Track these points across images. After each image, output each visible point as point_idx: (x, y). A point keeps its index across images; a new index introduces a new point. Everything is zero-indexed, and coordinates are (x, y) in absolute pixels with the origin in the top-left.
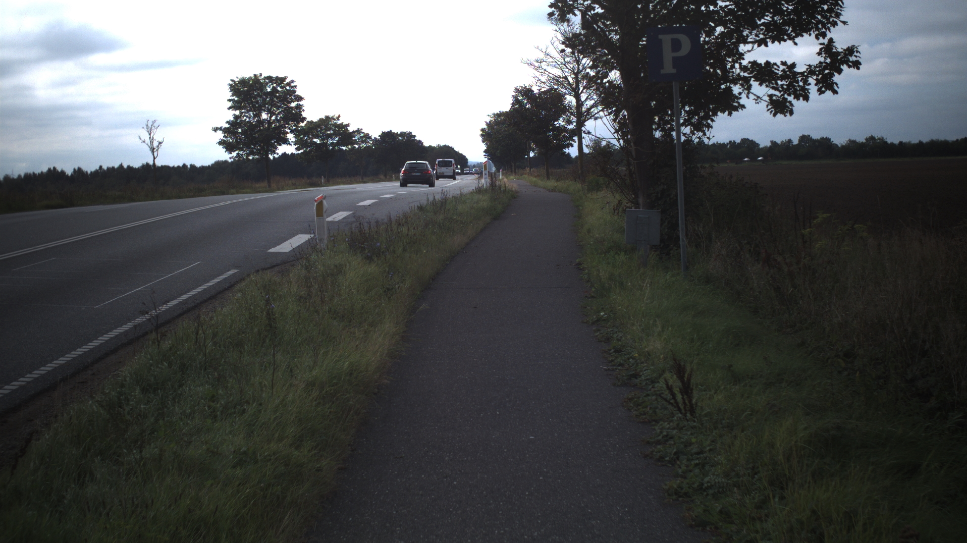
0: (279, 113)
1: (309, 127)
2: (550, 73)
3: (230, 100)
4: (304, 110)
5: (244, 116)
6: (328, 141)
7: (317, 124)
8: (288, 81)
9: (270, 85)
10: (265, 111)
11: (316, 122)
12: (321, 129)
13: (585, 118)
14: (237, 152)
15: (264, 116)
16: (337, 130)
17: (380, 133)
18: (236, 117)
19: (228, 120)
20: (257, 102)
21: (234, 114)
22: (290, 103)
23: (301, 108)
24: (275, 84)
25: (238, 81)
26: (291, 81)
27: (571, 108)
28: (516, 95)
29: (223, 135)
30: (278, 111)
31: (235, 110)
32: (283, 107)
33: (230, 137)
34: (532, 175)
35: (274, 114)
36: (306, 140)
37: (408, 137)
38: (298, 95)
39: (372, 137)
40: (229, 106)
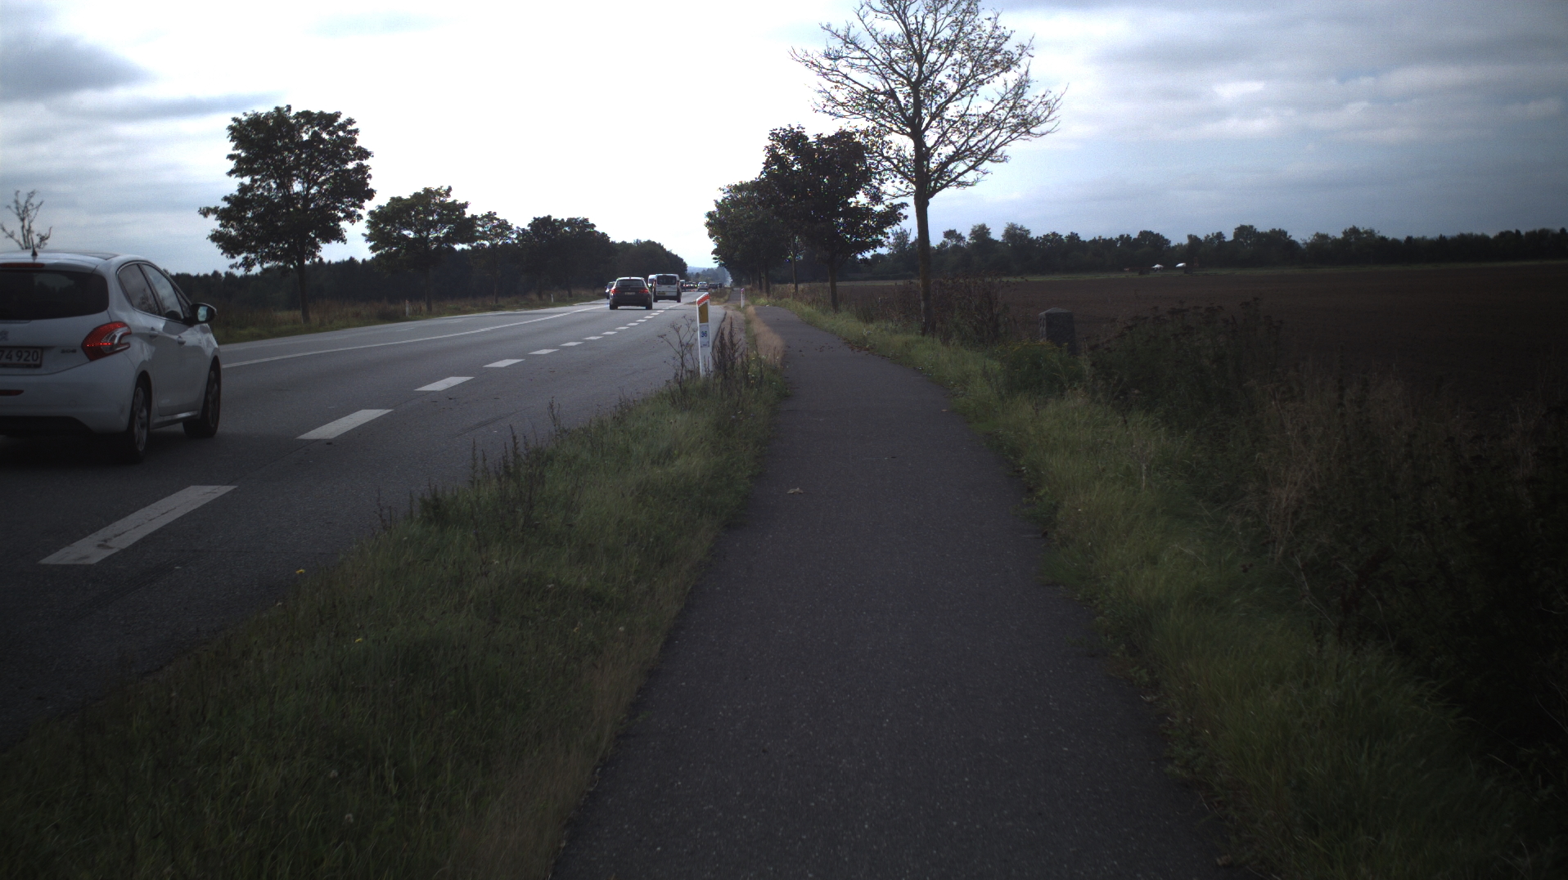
0: (324, 182)
1: (391, 208)
2: (856, 83)
3: (231, 157)
4: (370, 176)
5: (260, 186)
6: (428, 234)
7: (409, 203)
8: (341, 120)
9: (308, 129)
10: (298, 177)
12: (418, 213)
13: (935, 184)
14: (244, 255)
15: (297, 187)
16: (444, 215)
17: (530, 220)
18: (243, 189)
19: (229, 195)
20: (283, 161)
21: (242, 184)
22: (346, 162)
23: (365, 172)
24: (317, 126)
25: (246, 121)
26: (348, 120)
27: (902, 160)
28: (773, 145)
29: (219, 222)
30: (323, 178)
31: (242, 176)
32: (331, 169)
33: (232, 226)
34: (801, 300)
35: (316, 183)
36: (389, 233)
37: (581, 227)
38: (360, 148)
39: (514, 227)
40: (228, 170)
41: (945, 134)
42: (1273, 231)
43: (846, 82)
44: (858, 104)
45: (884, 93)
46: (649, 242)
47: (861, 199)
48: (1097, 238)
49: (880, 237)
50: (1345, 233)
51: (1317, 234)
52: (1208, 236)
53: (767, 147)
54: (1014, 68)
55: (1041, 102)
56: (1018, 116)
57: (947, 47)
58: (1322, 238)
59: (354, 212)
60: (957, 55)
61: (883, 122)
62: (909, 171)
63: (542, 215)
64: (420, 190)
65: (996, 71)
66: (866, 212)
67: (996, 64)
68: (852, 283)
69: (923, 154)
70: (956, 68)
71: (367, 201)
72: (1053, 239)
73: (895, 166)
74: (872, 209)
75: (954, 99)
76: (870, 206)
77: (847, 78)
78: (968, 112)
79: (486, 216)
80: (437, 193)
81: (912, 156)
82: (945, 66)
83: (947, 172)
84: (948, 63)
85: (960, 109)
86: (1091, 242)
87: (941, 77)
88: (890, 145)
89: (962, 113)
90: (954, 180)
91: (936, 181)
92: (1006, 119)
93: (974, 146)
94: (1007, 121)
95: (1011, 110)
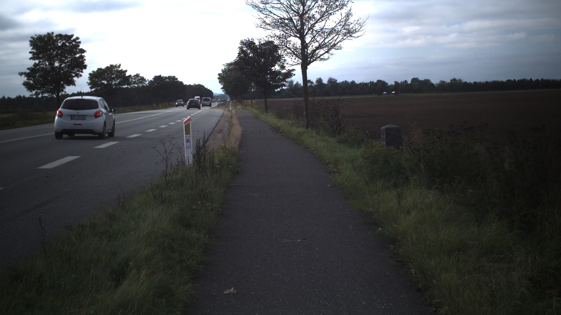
1: (99, 72)
2: (275, 15)
3: (30, 52)
4: (85, 60)
5: (42, 64)
6: (112, 82)
8: (74, 38)
9: (60, 41)
10: (57, 60)
11: (104, 69)
12: (108, 74)
13: (310, 60)
14: (36, 91)
15: (57, 64)
16: (118, 75)
17: (153, 77)
18: (35, 65)
19: (29, 67)
20: (51, 54)
21: (35, 63)
22: (76, 54)
23: (83, 58)
24: (64, 40)
25: (36, 38)
26: (76, 37)
27: (296, 49)
28: (242, 46)
29: (26, 78)
30: (67, 60)
31: (35, 60)
32: (70, 57)
33: (31, 80)
34: (253, 107)
35: (64, 63)
36: (97, 82)
37: (173, 79)
38: (81, 49)
39: (146, 79)
40: (30, 57)
41: (314, 37)
42: (425, 80)
43: (271, 15)
44: (276, 25)
45: (287, 19)
46: (199, 85)
47: (277, 68)
48: (362, 83)
49: (284, 83)
50: (451, 80)
51: (441, 81)
52: (402, 82)
53: (239, 47)
54: (345, 7)
55: (357, 23)
56: (346, 29)
58: (443, 82)
59: (79, 73)
61: (287, 32)
62: (298, 53)
63: (158, 75)
64: (109, 65)
65: (337, 9)
66: (279, 73)
67: (337, 6)
68: (273, 99)
69: (304, 46)
70: (319, 8)
71: (84, 69)
72: (345, 83)
73: (293, 52)
74: (281, 72)
75: (319, 21)
76: (280, 71)
77: (271, 13)
78: (324, 28)
79: (136, 75)
80: (115, 66)
81: (300, 47)
82: (314, 7)
83: (315, 54)
84: (316, 6)
85: (321, 26)
86: (359, 84)
87: (313, 12)
88: (290, 42)
89: (322, 28)
90: (319, 57)
91: (311, 58)
92: (341, 30)
93: (327, 43)
94: (341, 31)
95: (343, 27)
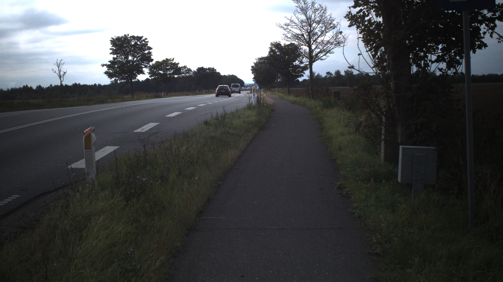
0: (138, 57)
1: (157, 64)
2: (293, 32)
3: (111, 49)
4: (152, 55)
5: (119, 58)
6: (167, 72)
7: (161, 63)
8: (143, 38)
9: (133, 41)
10: (130, 55)
11: (161, 62)
12: (164, 66)
13: (315, 59)
14: (115, 78)
15: (130, 58)
16: (172, 66)
17: (197, 68)
18: (114, 58)
19: (110, 60)
20: (126, 50)
21: (114, 57)
22: (145, 51)
24: (136, 40)
25: (115, 39)
26: (145, 38)
27: (306, 53)
29: (107, 68)
30: (138, 55)
31: (114, 55)
32: (140, 53)
33: (111, 70)
34: (280, 92)
35: (136, 57)
36: (155, 72)
37: (212, 70)
38: (149, 47)
39: (193, 71)
40: (110, 53)
41: (317, 46)
43: (291, 32)
44: (294, 38)
45: (301, 35)
46: (232, 75)
47: (297, 63)
49: (302, 74)
53: (270, 47)
54: (336, 28)
55: (343, 38)
56: (337, 41)
57: (318, 23)
59: (147, 65)
60: (321, 25)
61: (300, 43)
62: (307, 56)
64: (165, 59)
65: (331, 29)
66: (298, 67)
67: (331, 27)
69: (311, 51)
70: (320, 28)
71: (150, 62)
73: (304, 54)
74: (300, 66)
75: (320, 37)
78: (324, 40)
79: (184, 67)
80: (170, 60)
81: (308, 52)
82: (317, 28)
83: (318, 56)
84: (318, 27)
85: (321, 39)
87: (316, 31)
88: (302, 49)
90: (320, 58)
92: (333, 42)
93: (325, 49)
95: (335, 40)
